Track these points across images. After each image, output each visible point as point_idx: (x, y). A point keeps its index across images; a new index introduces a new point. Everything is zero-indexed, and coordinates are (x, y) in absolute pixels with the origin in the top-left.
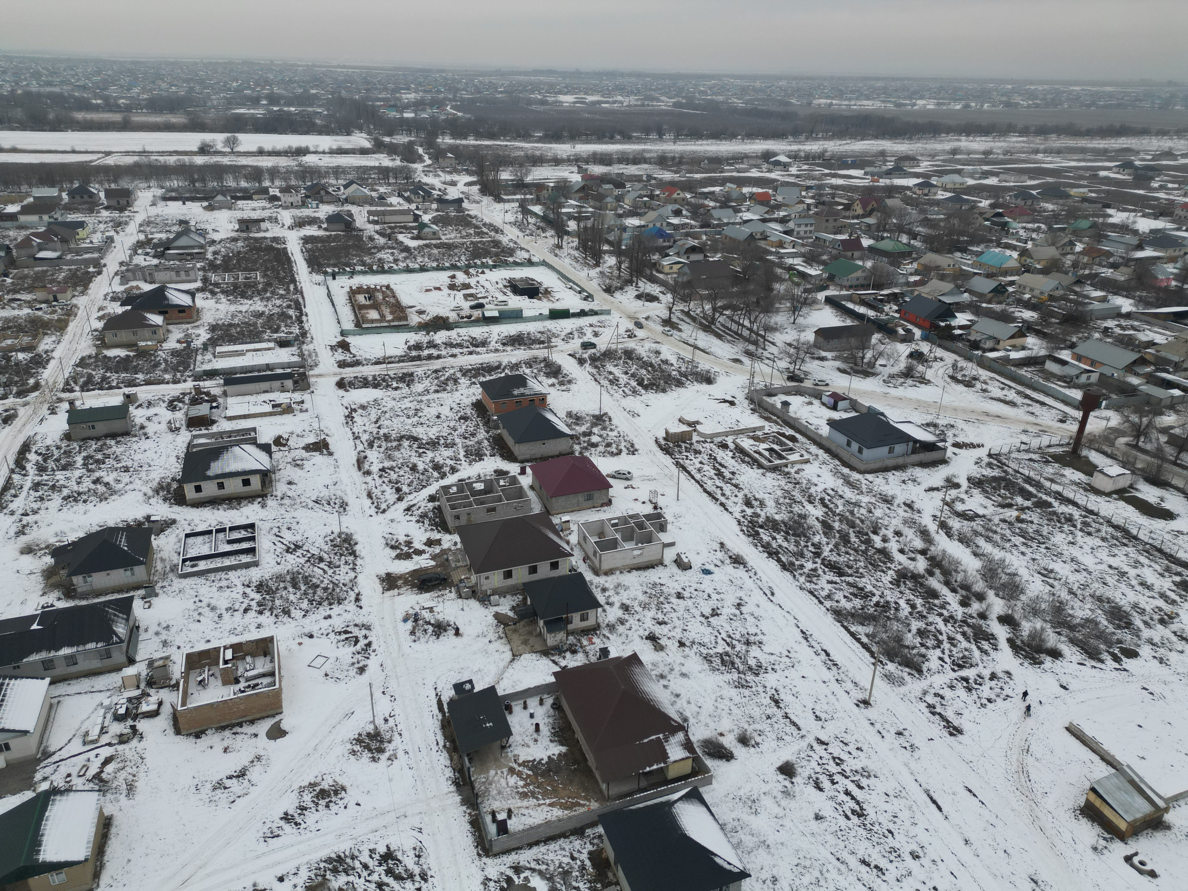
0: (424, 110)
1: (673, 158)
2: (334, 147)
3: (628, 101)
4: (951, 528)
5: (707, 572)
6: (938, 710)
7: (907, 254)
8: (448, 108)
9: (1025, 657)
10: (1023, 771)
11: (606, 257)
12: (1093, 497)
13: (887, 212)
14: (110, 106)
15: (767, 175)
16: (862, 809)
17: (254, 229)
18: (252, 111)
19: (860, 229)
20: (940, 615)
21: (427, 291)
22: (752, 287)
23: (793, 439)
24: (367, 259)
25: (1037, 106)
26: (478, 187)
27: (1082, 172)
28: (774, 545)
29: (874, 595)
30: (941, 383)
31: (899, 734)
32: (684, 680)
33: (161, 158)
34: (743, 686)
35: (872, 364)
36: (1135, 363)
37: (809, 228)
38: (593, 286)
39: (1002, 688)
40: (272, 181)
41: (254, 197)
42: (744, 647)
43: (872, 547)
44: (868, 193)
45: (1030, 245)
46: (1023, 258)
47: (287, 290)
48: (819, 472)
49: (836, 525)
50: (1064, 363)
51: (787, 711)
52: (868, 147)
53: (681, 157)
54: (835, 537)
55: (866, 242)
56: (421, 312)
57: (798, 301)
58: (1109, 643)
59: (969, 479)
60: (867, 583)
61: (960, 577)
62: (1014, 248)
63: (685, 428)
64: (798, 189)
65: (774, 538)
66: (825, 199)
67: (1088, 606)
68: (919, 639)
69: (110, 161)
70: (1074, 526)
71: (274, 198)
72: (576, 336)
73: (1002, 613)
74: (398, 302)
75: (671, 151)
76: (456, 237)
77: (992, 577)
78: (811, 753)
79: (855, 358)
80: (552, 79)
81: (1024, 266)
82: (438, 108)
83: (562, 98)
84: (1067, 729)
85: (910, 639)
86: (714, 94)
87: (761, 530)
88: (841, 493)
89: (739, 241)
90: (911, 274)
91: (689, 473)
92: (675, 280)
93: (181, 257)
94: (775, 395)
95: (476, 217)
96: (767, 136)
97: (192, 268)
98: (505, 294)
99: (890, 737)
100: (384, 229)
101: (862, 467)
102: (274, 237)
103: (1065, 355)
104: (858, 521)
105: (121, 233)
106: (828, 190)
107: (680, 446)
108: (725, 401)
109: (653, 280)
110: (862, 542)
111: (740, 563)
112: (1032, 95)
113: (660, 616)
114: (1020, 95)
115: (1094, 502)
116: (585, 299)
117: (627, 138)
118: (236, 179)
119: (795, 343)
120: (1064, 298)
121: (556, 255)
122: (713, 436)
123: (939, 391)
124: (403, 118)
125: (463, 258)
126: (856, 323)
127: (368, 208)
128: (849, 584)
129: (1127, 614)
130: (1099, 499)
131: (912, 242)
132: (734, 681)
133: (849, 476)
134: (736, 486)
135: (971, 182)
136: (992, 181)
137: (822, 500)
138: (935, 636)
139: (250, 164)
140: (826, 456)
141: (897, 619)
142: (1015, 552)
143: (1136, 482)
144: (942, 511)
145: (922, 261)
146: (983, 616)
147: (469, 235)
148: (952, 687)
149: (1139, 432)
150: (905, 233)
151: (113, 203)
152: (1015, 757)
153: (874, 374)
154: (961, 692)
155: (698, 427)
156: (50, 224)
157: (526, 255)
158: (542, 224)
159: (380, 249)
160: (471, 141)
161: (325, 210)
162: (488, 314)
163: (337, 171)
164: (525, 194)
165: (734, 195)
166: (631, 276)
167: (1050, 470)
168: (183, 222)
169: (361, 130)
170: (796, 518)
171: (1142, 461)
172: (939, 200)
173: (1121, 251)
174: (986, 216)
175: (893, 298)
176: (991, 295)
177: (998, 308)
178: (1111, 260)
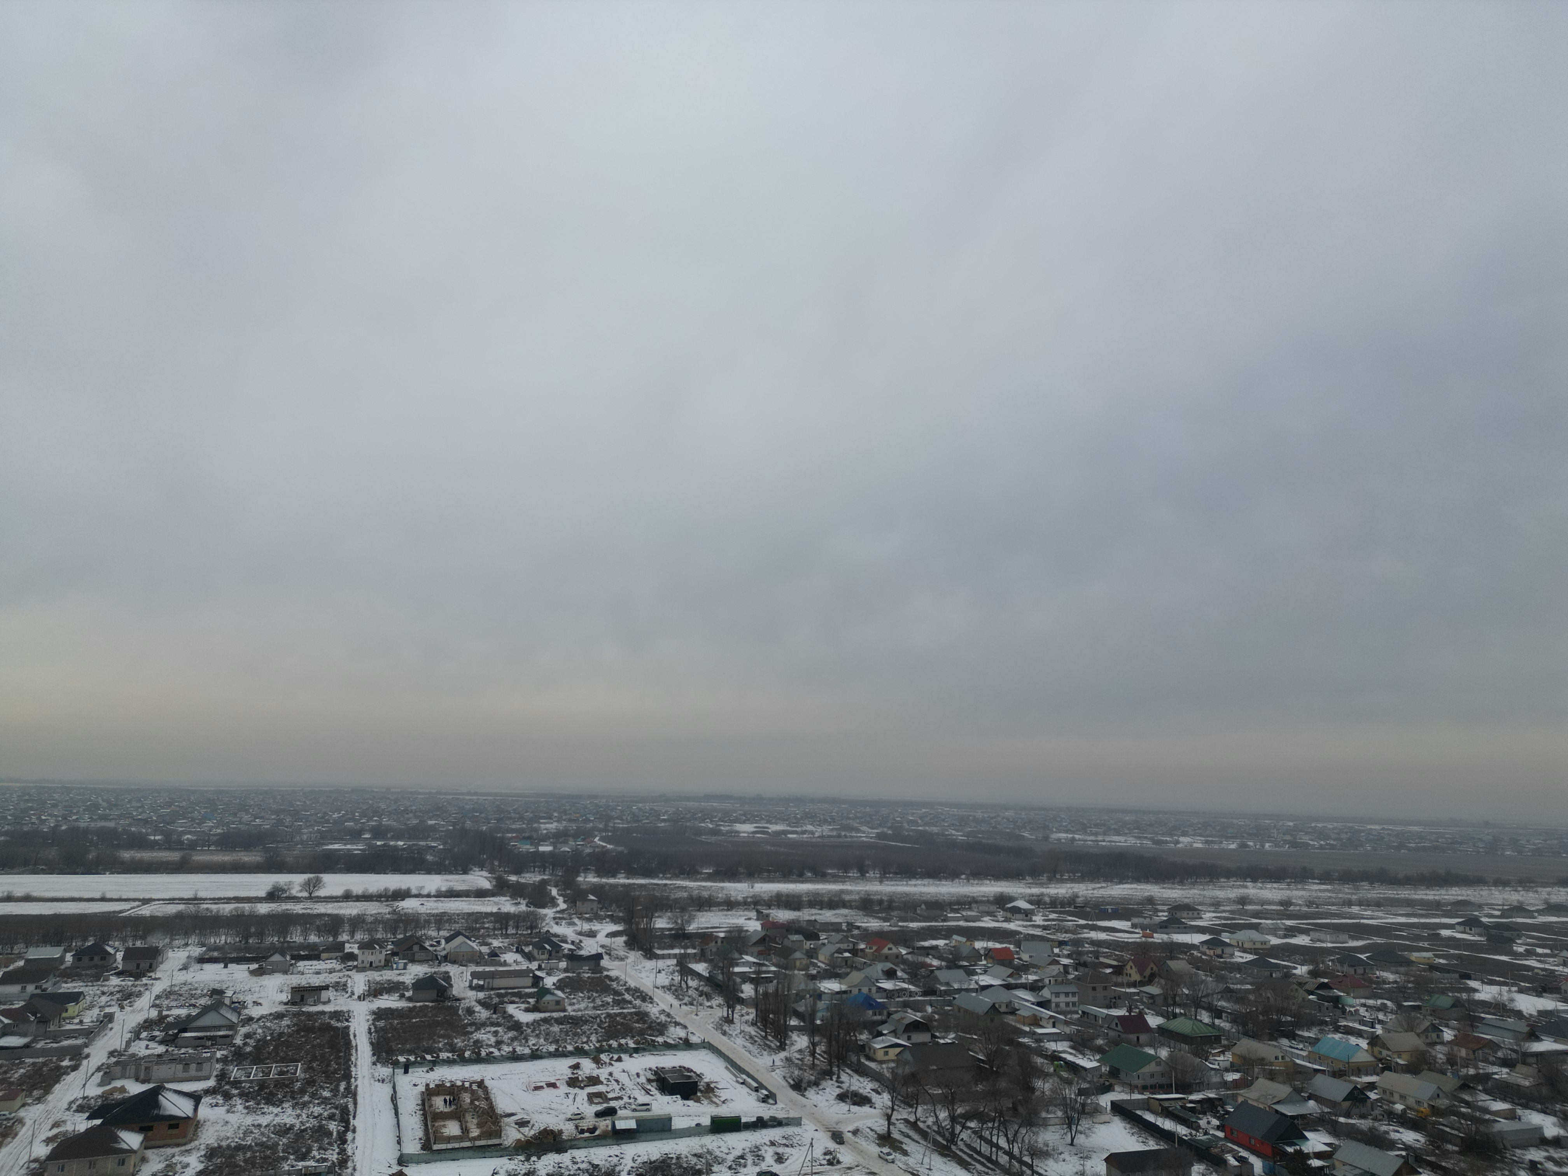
0: (565, 842)
1: (881, 902)
2: (443, 889)
3: (819, 831)
7: (1214, 1039)
8: (596, 839)
11: (794, 1036)
13: (1173, 980)
14: (171, 843)
15: (1005, 925)
17: (311, 1000)
18: (349, 847)
19: (1143, 1003)
21: (537, 1088)
22: (1004, 1085)
24: (459, 1042)
25: (1333, 847)
26: (624, 938)
27: (1417, 931)
33: (214, 907)
37: (1071, 999)
38: (776, 1080)
40: (352, 934)
41: (323, 955)
44: (1142, 952)
45: (1379, 1030)
46: (1376, 1049)
47: (335, 1091)
52: (1130, 892)
53: (891, 901)
55: (1154, 1021)
56: (522, 1124)
57: (1073, 1109)
62: (1359, 1034)
64: (1048, 944)
66: (1085, 958)
69: (146, 911)
71: (352, 957)
72: (750, 1162)
74: (491, 1107)
75: (877, 893)
76: (586, 1008)
80: (727, 806)
81: (1380, 1060)
82: (583, 840)
83: (739, 827)
86: (925, 825)
89: (978, 1016)
90: (1227, 1070)
92: (893, 1071)
93: (198, 1043)
95: (617, 979)
96: (999, 876)
97: (208, 1059)
98: (648, 1092)
100: (490, 997)
102: (336, 1012)
105: (127, 1009)
106: (1088, 947)
109: (861, 1071)
112: (1322, 834)
114: (1307, 833)
116: (764, 1100)
117: (820, 876)
118: (305, 933)
120: (1453, 1111)
121: (724, 1033)
124: (538, 851)
125: (593, 1038)
126: (1162, 1146)
127: (473, 968)
131: (1217, 1022)
135: (1275, 941)
136: (1302, 940)
139: (329, 912)
145: (1237, 1049)
147: (605, 1005)
150: (1204, 1008)
151: (132, 966)
156: (33, 996)
157: (682, 1033)
158: (706, 989)
159: (480, 1026)
160: (621, 880)
161: (417, 971)
162: (621, 1125)
163: (441, 920)
164: (686, 948)
165: (965, 951)
166: (831, 1064)
168: (217, 993)
169: (482, 867)
172: (1238, 964)
173: (1508, 1041)
174: (1307, 987)
175: (1209, 1106)
176: (1347, 1104)
177: (1361, 1124)
178: (1500, 1054)
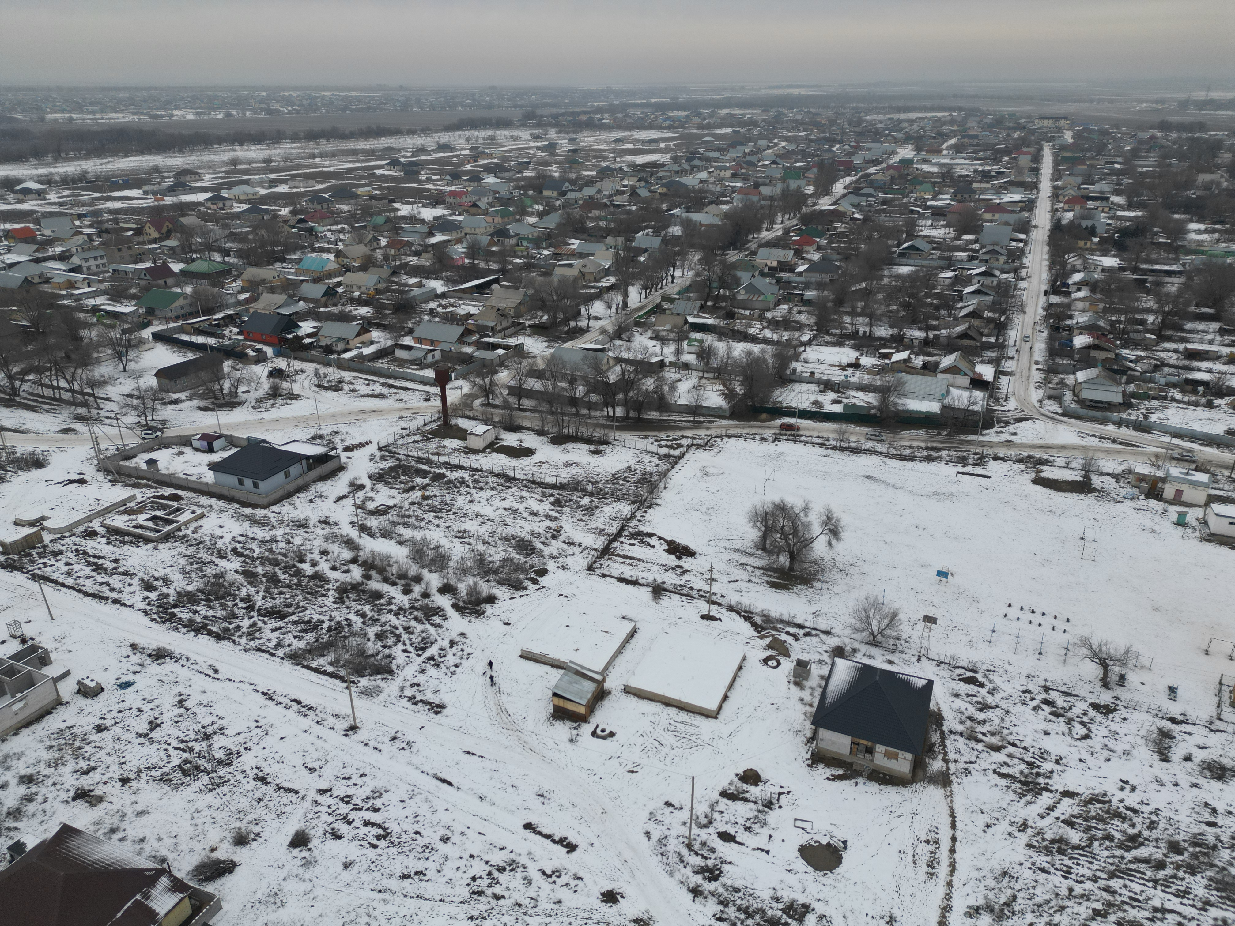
4: (370, 528)
5: (126, 685)
6: (418, 698)
7: (226, 272)
9: (471, 614)
10: (503, 711)
12: (473, 457)
13: (187, 232)
16: (384, 829)
19: (165, 254)
20: (390, 611)
22: (53, 341)
23: (175, 498)
25: (298, 112)
27: (360, 173)
28: (198, 619)
29: (323, 622)
30: (311, 395)
31: (394, 739)
32: (145, 819)
34: (218, 786)
35: (234, 394)
36: (463, 335)
37: (100, 261)
39: (462, 650)
42: (204, 744)
43: (304, 576)
44: (156, 214)
45: (341, 246)
46: (340, 259)
48: (219, 522)
49: (260, 570)
50: (409, 348)
51: (277, 782)
52: (136, 164)
54: (262, 583)
55: (176, 267)
57: (120, 345)
58: (525, 572)
59: (370, 477)
60: (312, 614)
61: (394, 569)
62: (328, 251)
63: (27, 531)
64: (68, 219)
65: (196, 612)
66: (106, 225)
67: (501, 548)
68: (380, 643)
70: (468, 486)
73: (440, 585)
77: (421, 558)
78: (319, 808)
79: (213, 392)
81: (343, 266)
84: (521, 656)
85: (372, 647)
87: (176, 610)
88: (252, 536)
89: (12, 290)
90: (239, 292)
91: (55, 582)
94: (134, 456)
99: (387, 747)
101: (265, 501)
103: (408, 341)
104: (280, 557)
106: (106, 216)
107: (30, 555)
108: (71, 482)
110: (292, 576)
111: (164, 657)
112: (288, 101)
113: (83, 765)
114: (277, 101)
115: (477, 461)
119: (135, 393)
120: (388, 290)
122: (70, 528)
123: (312, 402)
126: (198, 355)
128: (294, 623)
129: (530, 542)
130: (478, 457)
131: (227, 259)
132: (206, 786)
133: (254, 515)
134: (126, 573)
135: (263, 192)
136: (283, 189)
137: (234, 550)
138: (392, 633)
140: (220, 503)
141: (353, 634)
142: (431, 527)
143: (499, 434)
144: (357, 515)
145: (245, 276)
146: (426, 595)
148: (422, 671)
149: (487, 391)
150: (215, 251)
152: (492, 703)
153: (240, 404)
154: (432, 671)
155: (46, 523)
167: (433, 445)
170: (213, 580)
171: (497, 415)
172: (237, 213)
173: (417, 239)
174: (290, 223)
175: (230, 320)
176: (324, 299)
177: (335, 310)
178: (413, 249)
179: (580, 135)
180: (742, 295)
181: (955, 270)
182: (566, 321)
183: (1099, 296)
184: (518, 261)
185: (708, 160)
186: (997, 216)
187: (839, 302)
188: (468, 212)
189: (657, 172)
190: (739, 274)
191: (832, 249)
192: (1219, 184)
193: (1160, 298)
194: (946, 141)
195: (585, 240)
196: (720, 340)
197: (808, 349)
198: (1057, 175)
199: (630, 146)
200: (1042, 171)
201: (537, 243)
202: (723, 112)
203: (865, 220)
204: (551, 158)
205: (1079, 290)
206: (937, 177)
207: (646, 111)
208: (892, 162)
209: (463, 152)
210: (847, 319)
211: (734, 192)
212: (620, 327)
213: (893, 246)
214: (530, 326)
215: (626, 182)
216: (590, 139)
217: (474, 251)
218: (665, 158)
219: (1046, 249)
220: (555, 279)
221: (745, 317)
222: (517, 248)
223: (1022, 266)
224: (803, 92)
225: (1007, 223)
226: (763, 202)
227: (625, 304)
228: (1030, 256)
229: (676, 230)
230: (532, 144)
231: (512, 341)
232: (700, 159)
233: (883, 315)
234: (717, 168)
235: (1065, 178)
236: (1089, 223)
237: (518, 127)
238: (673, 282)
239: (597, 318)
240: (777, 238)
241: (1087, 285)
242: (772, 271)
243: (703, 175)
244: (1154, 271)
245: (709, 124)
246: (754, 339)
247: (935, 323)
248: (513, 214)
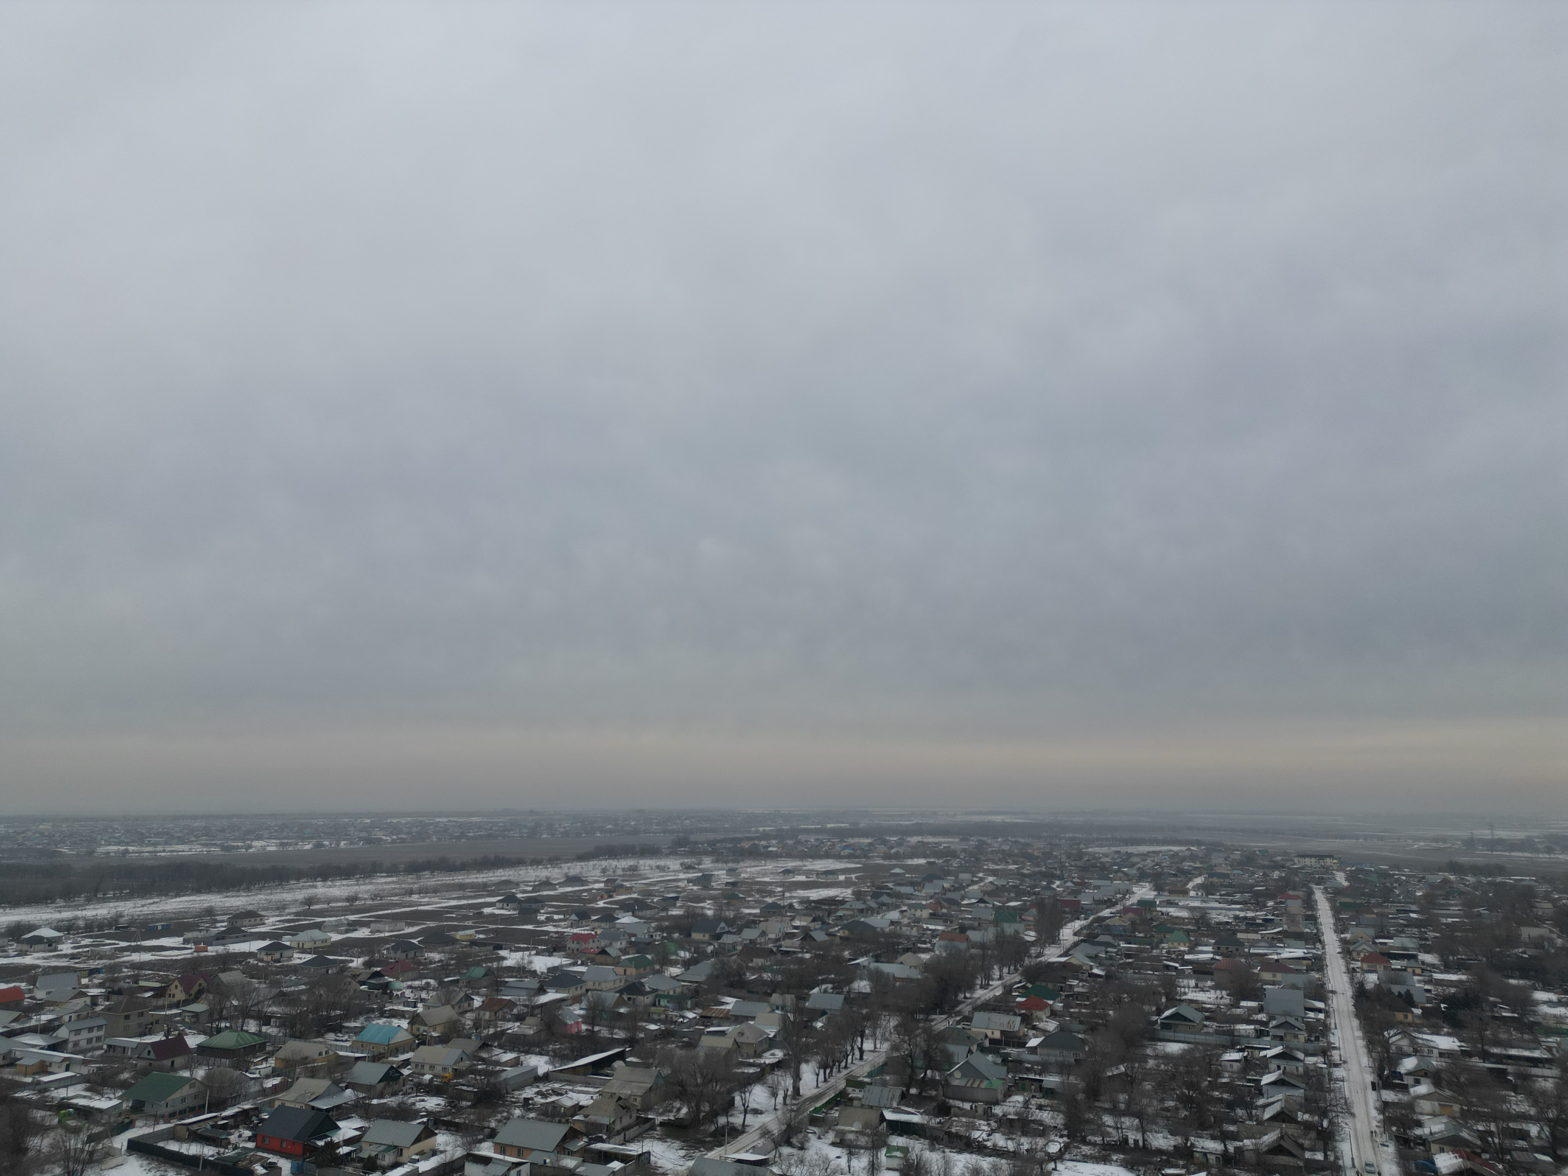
7: (258, 1048)
13: (223, 992)
15: (18, 960)
19: (184, 1023)
25: (403, 841)
27: (464, 912)
36: (565, 1138)
37: (96, 1034)
44: (191, 969)
45: (420, 1008)
46: (415, 1027)
50: (486, 1161)
52: (187, 905)
55: (194, 1041)
57: (77, 1160)
62: (401, 1015)
64: (74, 976)
66: (122, 984)
81: (417, 1037)
90: (267, 1077)
96: (17, 902)
103: (486, 1149)
106: (126, 972)
112: (395, 829)
120: (472, 1071)
131: (264, 1029)
135: (336, 937)
136: (363, 933)
145: (281, 1054)
150: (252, 1017)
172: (295, 966)
173: (523, 998)
174: (361, 978)
175: (243, 1118)
176: (382, 1084)
177: (392, 1101)
178: (515, 1011)
179: (741, 864)
180: (957, 1080)
181: (1241, 1050)
182: (713, 1115)
183: (1448, 1093)
184: (653, 1027)
185: (899, 896)
186: (1279, 977)
187: (1093, 1092)
188: (593, 961)
189: (837, 911)
190: (952, 1048)
191: (1071, 1015)
192: (1551, 941)
193: (1534, 1097)
194: (1190, 880)
195: (744, 998)
196: (932, 1149)
197: (1060, 1166)
198: (1341, 927)
199: (802, 878)
200: (1321, 920)
201: (680, 1002)
202: (914, 840)
203: (1108, 977)
204: (704, 893)
205: (1417, 1082)
206: (1189, 924)
207: (821, 837)
208: (1128, 903)
209: (597, 886)
210: (1108, 1120)
211: (934, 937)
212: (789, 1126)
213: (1152, 1014)
214: (662, 1124)
215: (797, 923)
216: (753, 870)
217: (594, 1015)
218: (846, 893)
219: (1356, 1023)
220: (701, 1052)
221: (963, 1113)
222: (653, 1009)
223: (1331, 1047)
224: (1007, 819)
225: (1294, 987)
226: (973, 951)
227: (797, 1090)
228: (1338, 1032)
229: (863, 986)
230: (682, 876)
231: (634, 1149)
232: (889, 895)
233: (1157, 1115)
234: (911, 906)
235: (1351, 929)
236: (1402, 989)
237: (667, 856)
238: (861, 1058)
239: (756, 1112)
240: (996, 999)
241: (1426, 1075)
242: (995, 1046)
243: (894, 915)
244: (1510, 1057)
245: (897, 853)
246: (980, 1149)
247: (1232, 1128)
248: (651, 963)
